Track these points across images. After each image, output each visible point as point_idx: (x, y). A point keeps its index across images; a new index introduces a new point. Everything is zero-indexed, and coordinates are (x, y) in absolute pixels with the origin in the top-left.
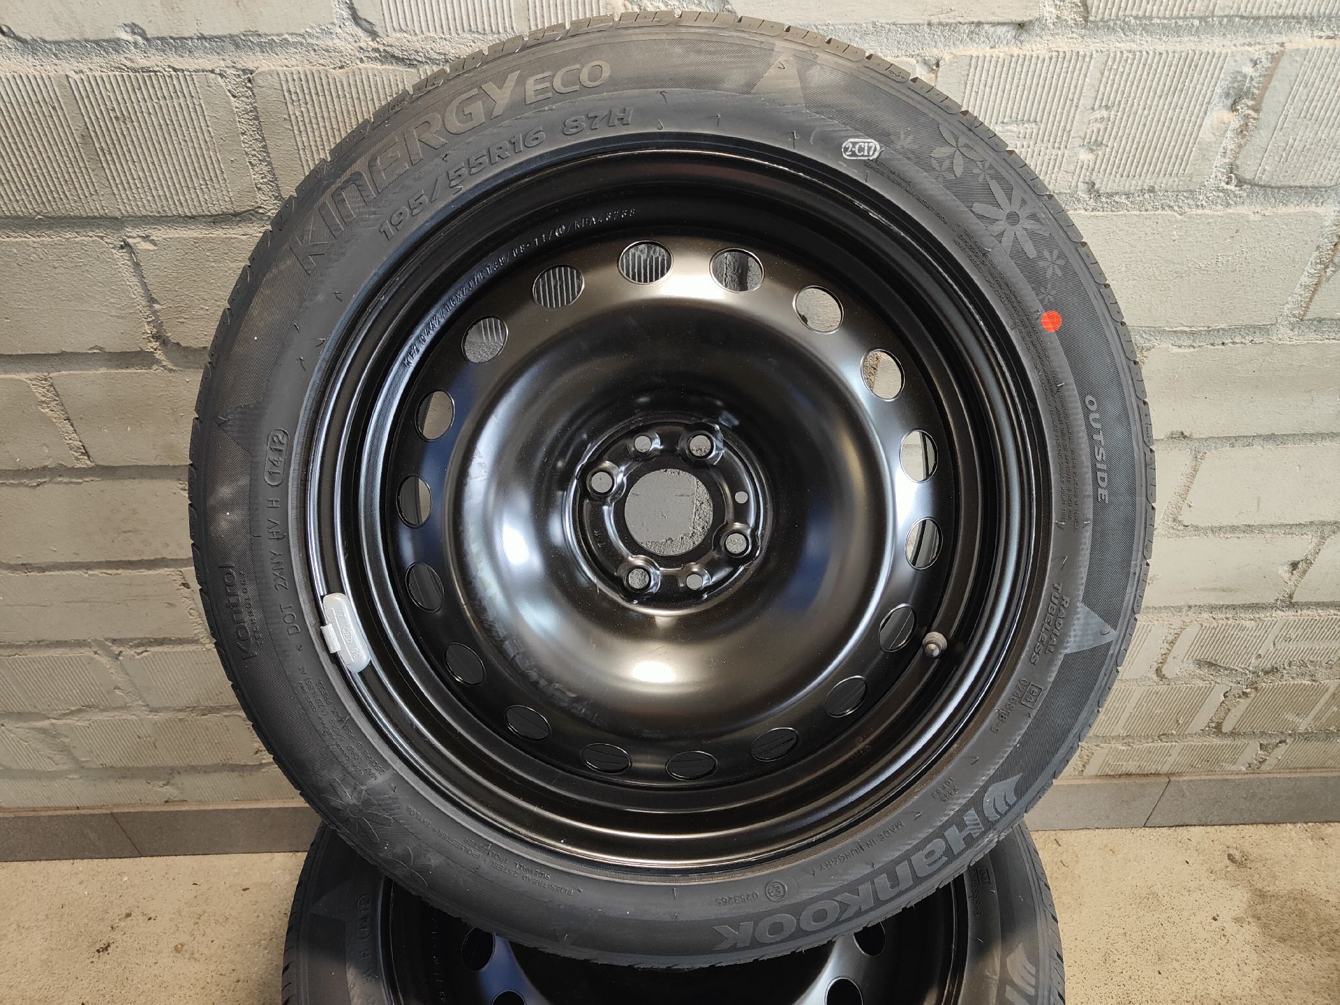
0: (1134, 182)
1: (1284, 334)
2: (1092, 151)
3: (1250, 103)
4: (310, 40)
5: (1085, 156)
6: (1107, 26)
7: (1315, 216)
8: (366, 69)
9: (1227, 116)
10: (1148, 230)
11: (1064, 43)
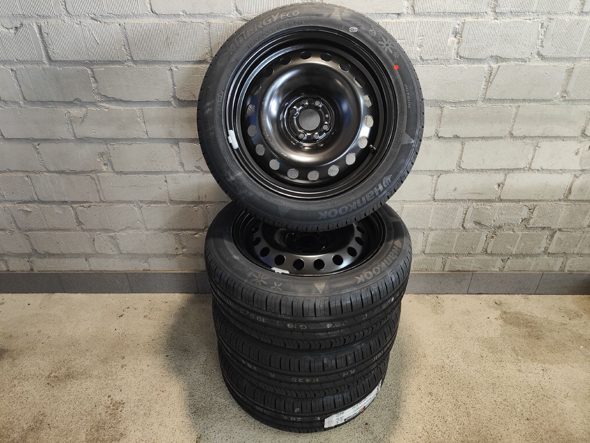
0: (432, 57)
1: (480, 104)
2: (420, 48)
3: (460, 35)
4: (225, 15)
5: (418, 49)
6: (419, 15)
7: (482, 67)
8: (238, 23)
9: (454, 39)
10: (438, 71)
11: (410, 19)
